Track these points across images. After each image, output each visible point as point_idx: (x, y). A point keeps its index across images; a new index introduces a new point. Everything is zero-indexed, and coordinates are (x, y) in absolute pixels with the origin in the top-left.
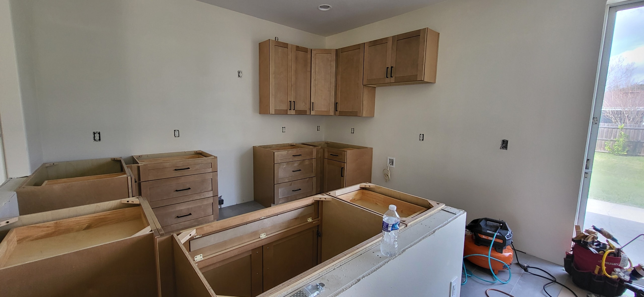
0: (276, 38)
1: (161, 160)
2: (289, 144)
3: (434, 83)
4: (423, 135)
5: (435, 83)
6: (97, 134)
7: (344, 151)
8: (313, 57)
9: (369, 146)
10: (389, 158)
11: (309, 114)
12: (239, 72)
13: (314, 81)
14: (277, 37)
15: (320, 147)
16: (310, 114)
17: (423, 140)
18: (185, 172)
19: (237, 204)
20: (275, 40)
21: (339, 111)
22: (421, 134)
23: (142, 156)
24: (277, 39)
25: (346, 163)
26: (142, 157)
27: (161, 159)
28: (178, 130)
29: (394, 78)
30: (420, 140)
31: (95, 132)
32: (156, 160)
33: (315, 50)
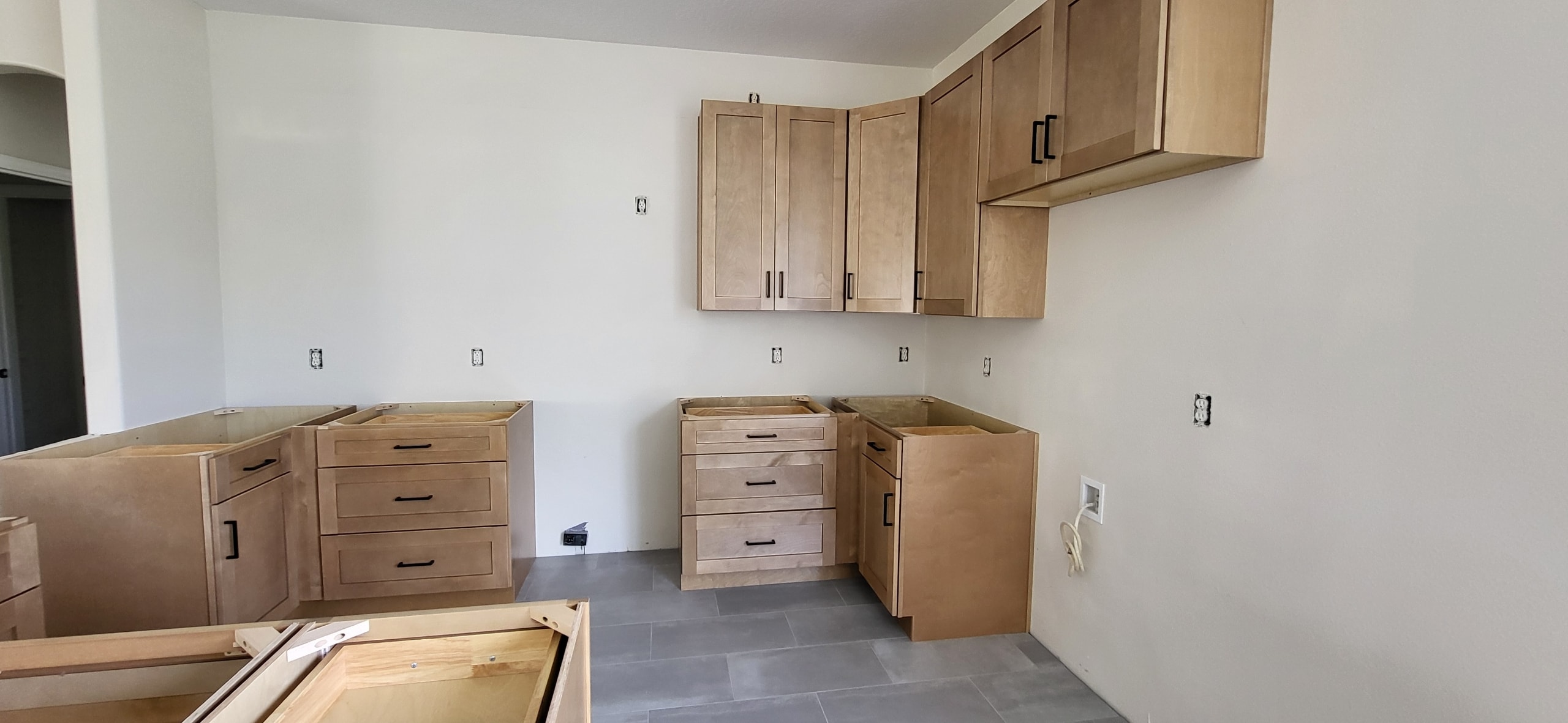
0: (751, 95)
1: (430, 418)
2: (793, 398)
3: (1253, 159)
4: (1209, 399)
5: (1262, 157)
6: (316, 353)
7: (898, 437)
8: (852, 134)
9: (1026, 423)
10: (1087, 480)
11: (842, 309)
12: (639, 200)
13: (855, 208)
14: (754, 92)
15: (857, 415)
16: (844, 309)
17: (1208, 423)
18: (420, 455)
19: (630, 550)
20: (748, 101)
21: (926, 299)
22: (1201, 393)
23: (397, 406)
24: (754, 98)
25: (901, 479)
26: (400, 408)
27: (432, 416)
28: (481, 350)
29: (1057, 162)
30: (1196, 421)
31: (313, 350)
32: (421, 418)
33: (858, 111)
